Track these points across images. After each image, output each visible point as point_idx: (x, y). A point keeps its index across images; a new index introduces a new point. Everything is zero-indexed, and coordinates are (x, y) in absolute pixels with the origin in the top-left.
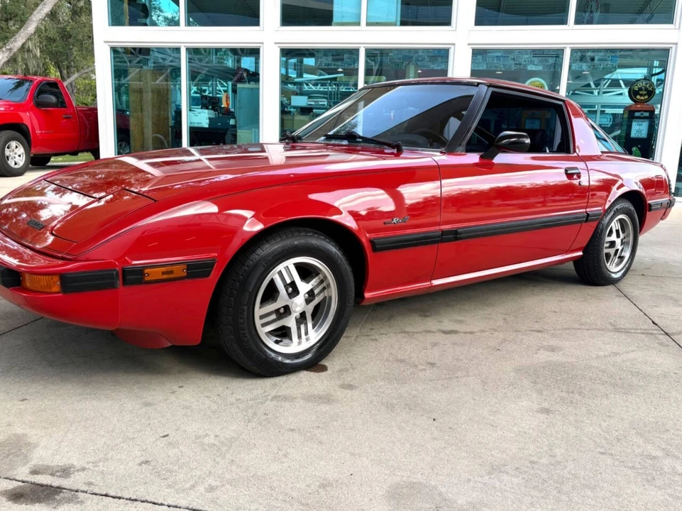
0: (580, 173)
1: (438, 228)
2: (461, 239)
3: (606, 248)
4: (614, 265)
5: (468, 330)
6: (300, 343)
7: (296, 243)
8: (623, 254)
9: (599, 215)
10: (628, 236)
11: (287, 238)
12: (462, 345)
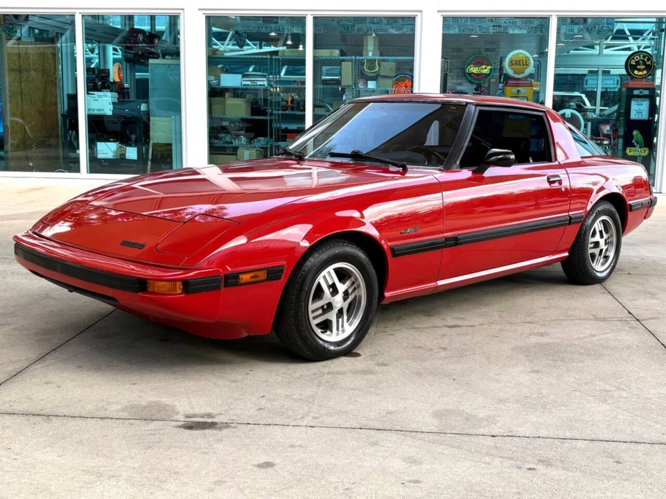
0: (561, 180)
1: (441, 235)
2: (461, 244)
3: (591, 248)
4: (600, 264)
5: (469, 324)
6: (338, 334)
7: (337, 252)
8: (608, 254)
9: (582, 217)
10: (612, 236)
11: (330, 248)
12: (467, 334)
